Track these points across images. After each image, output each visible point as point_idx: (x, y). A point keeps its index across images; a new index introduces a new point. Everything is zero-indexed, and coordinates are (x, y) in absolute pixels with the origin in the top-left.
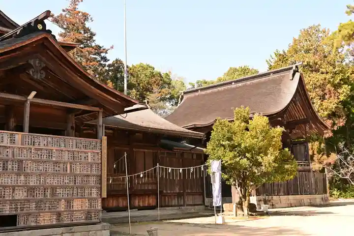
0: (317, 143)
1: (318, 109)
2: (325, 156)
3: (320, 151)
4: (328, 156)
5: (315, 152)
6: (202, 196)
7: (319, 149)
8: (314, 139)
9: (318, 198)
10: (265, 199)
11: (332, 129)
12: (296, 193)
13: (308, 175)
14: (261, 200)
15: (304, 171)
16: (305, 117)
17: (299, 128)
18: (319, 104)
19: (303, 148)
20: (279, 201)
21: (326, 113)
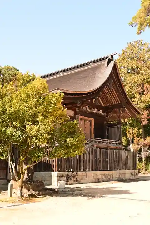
0: (136, 129)
1: (138, 102)
2: (142, 139)
3: (138, 135)
4: (145, 139)
5: (135, 136)
6: (5, 171)
7: (138, 134)
8: (135, 126)
9: (128, 173)
10: (68, 175)
11: (148, 118)
12: (105, 168)
13: (119, 153)
14: (62, 176)
15: (116, 149)
16: (120, 102)
17: (115, 112)
18: (138, 98)
19: (116, 129)
20: (85, 177)
21: (143, 105)
